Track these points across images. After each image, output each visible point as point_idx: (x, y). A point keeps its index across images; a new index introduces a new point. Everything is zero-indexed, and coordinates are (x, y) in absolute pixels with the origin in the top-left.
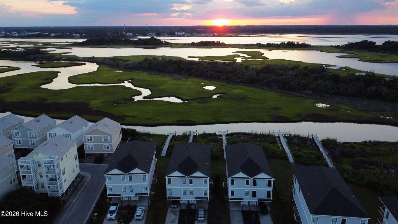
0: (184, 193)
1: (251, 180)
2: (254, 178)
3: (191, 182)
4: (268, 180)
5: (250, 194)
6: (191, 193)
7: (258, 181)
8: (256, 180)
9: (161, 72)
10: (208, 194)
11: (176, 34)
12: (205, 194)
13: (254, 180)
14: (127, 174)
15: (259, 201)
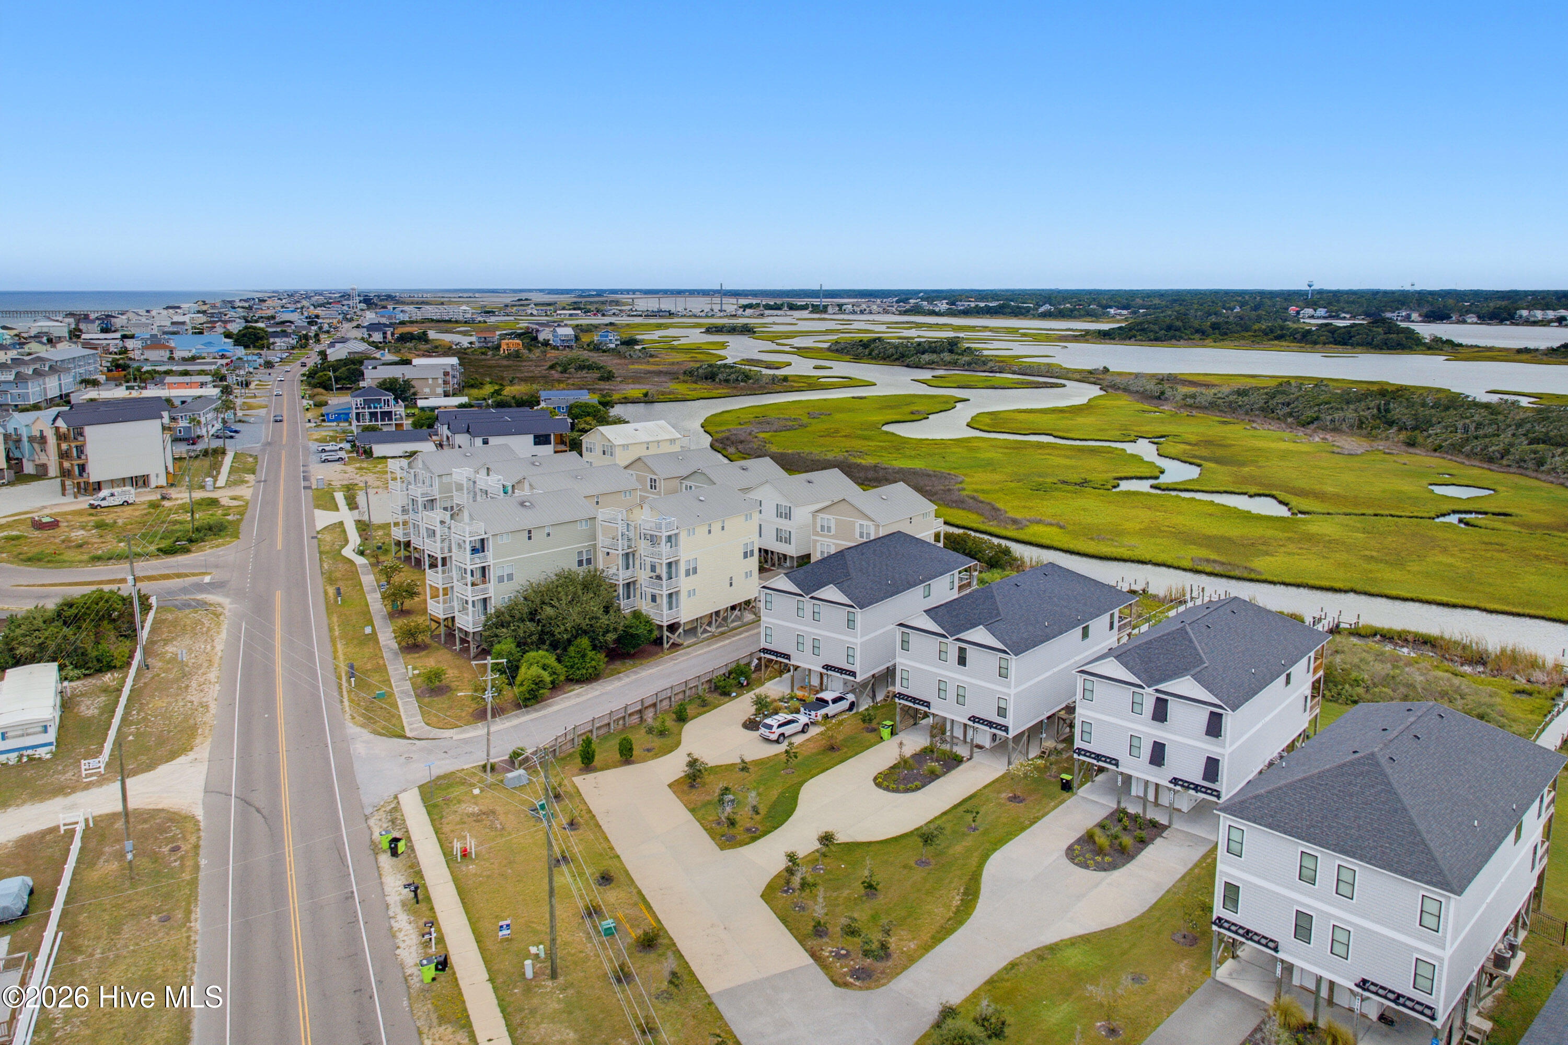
0: (941, 691)
1: (1149, 697)
2: (1157, 691)
3: (962, 661)
4: (1211, 713)
5: (1146, 751)
6: (960, 699)
7: (1173, 707)
8: (1167, 701)
9: (1303, 426)
10: (1010, 713)
11: (1521, 317)
12: (1002, 712)
13: (1158, 698)
14: (809, 598)
15: (1178, 787)
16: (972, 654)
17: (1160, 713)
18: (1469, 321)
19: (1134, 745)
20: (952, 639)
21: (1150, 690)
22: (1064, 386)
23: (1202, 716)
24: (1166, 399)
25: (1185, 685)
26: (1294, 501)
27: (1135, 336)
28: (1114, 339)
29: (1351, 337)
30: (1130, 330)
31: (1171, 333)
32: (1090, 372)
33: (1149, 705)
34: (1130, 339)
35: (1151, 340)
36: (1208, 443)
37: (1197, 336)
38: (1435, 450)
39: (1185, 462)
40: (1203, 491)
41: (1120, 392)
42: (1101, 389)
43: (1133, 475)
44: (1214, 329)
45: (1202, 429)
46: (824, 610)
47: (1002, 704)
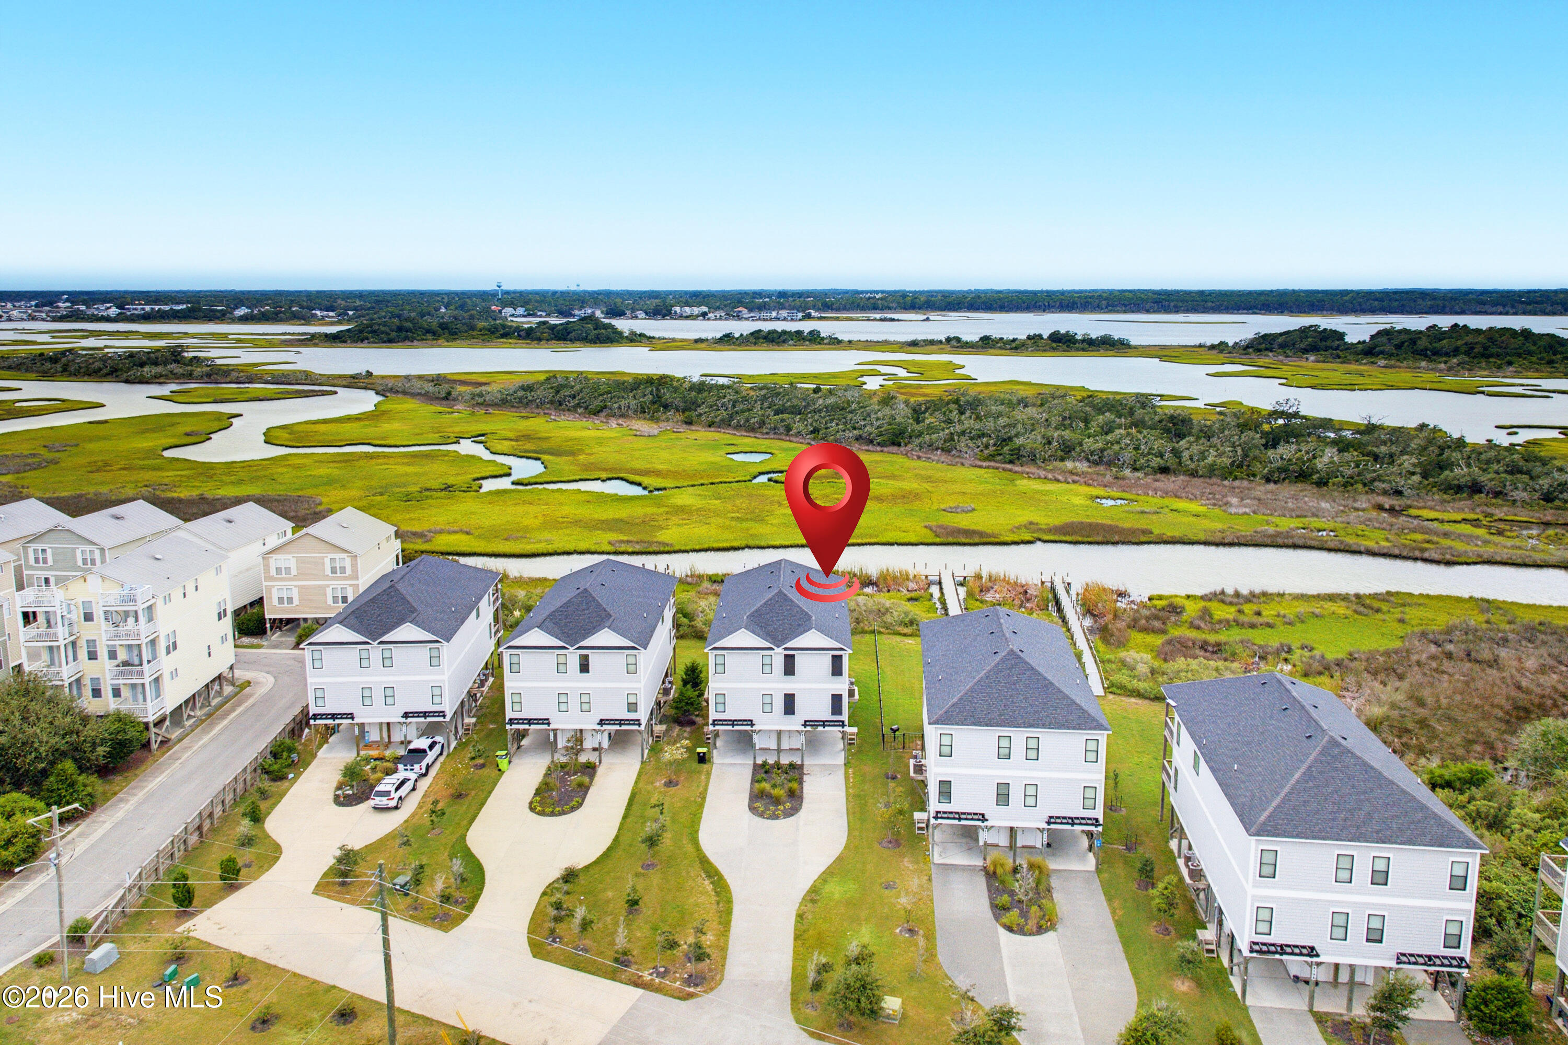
0: (562, 704)
1: (778, 656)
2: (786, 649)
3: (584, 667)
4: (833, 656)
5: (779, 704)
7: (800, 660)
8: (793, 656)
9: (595, 414)
10: (642, 706)
11: (676, 312)
12: (632, 707)
13: (786, 656)
14: (375, 644)
15: (809, 728)
16: (595, 659)
17: (789, 668)
18: (640, 316)
19: (767, 703)
20: (571, 649)
21: (780, 650)
22: (336, 393)
23: (826, 661)
24: (454, 400)
25: (811, 638)
26: (645, 480)
27: (367, 339)
28: (345, 342)
29: (569, 333)
30: (361, 331)
31: (403, 334)
32: (353, 377)
33: (779, 663)
34: (362, 341)
35: (385, 342)
36: (527, 437)
37: (429, 336)
38: (710, 426)
39: (522, 457)
40: (561, 482)
41: (400, 396)
42: (377, 393)
43: (487, 474)
44: (443, 329)
45: (511, 425)
46: (398, 653)
47: (632, 700)
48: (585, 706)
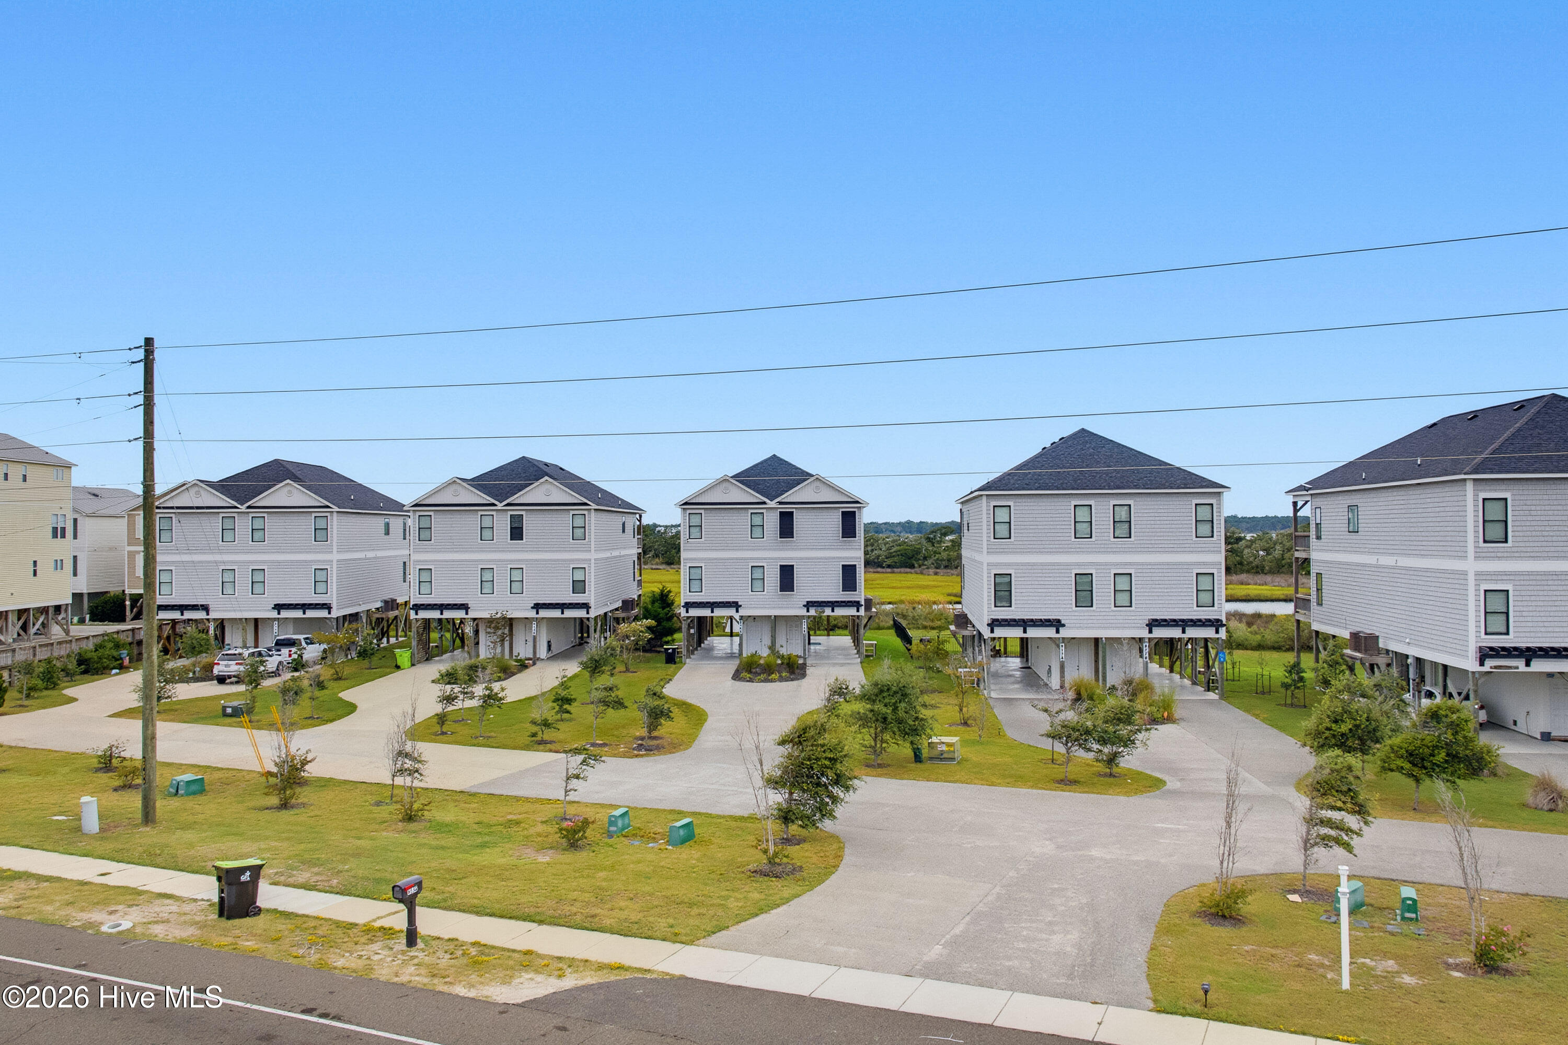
0: (486, 584)
1: (772, 512)
2: (780, 503)
3: (517, 533)
4: (843, 512)
5: (773, 578)
7: (800, 519)
8: (791, 513)
10: (591, 586)
12: (579, 586)
13: (781, 512)
14: (243, 508)
15: (813, 612)
16: (530, 523)
17: (786, 526)
19: (757, 578)
20: (500, 506)
21: (772, 504)
23: (835, 520)
25: (815, 488)
33: (772, 521)
46: (272, 524)
47: (579, 576)
48: (516, 585)
